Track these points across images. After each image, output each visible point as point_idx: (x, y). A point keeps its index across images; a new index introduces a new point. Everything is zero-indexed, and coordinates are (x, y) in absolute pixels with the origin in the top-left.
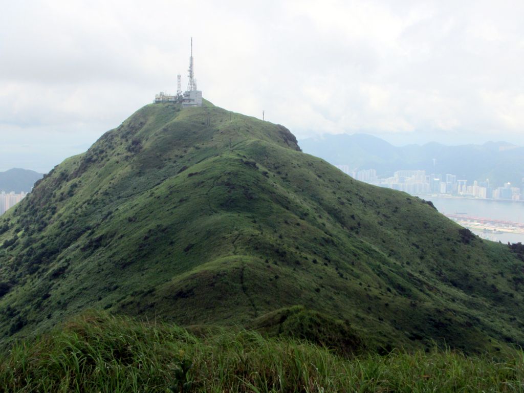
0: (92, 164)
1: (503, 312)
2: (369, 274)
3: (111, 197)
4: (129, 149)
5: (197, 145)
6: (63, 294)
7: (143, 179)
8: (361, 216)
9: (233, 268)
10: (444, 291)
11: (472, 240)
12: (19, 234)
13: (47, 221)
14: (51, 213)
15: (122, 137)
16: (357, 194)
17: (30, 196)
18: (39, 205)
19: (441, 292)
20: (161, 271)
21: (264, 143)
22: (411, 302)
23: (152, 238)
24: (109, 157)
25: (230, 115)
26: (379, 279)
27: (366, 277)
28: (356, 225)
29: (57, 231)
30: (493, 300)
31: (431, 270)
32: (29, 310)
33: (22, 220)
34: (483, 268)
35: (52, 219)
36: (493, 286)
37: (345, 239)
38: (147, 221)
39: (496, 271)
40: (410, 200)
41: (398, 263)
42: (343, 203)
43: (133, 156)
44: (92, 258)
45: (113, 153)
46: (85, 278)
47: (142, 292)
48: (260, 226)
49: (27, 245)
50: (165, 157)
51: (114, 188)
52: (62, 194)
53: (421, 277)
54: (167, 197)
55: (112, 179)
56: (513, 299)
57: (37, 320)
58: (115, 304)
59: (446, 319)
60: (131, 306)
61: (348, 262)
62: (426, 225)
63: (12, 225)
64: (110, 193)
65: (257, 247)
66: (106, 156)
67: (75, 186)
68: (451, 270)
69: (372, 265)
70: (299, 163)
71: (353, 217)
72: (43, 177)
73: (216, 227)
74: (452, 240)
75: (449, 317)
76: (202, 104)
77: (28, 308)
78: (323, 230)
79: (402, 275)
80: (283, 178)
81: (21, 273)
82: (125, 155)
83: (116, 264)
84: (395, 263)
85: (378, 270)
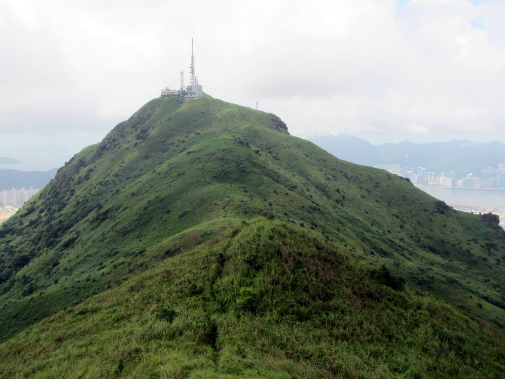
0: (106, 151)
1: (478, 274)
2: (354, 239)
3: (121, 178)
4: (138, 136)
5: (197, 131)
6: (70, 261)
7: (149, 162)
8: (345, 190)
9: (221, 227)
10: (423, 256)
11: (447, 211)
12: (43, 214)
13: (67, 202)
14: (70, 195)
15: (133, 127)
16: (341, 172)
17: (53, 182)
18: (61, 189)
19: (420, 257)
20: (157, 237)
21: (256, 127)
22: (395, 262)
23: (150, 208)
24: (120, 145)
25: (227, 105)
26: (363, 244)
27: (350, 241)
28: (341, 198)
29: (73, 209)
30: (468, 264)
31: (411, 238)
32: (41, 277)
33: (46, 202)
34: (459, 236)
35: (70, 200)
36: (468, 251)
37: (331, 210)
38: (147, 194)
39: (470, 238)
40: (390, 176)
41: (381, 231)
42: (329, 179)
43: (141, 143)
44: (98, 229)
45: (125, 141)
46: (90, 247)
47: (134, 253)
48: (250, 195)
49: (47, 222)
50: (168, 142)
51: (124, 170)
52: (80, 178)
53: (401, 244)
54: (167, 172)
55: (122, 163)
56: (486, 263)
57: (46, 285)
58: (108, 265)
59: (429, 277)
60: (122, 266)
61: (334, 228)
62: (404, 198)
63: (38, 207)
64: (120, 174)
65: (246, 211)
66: (118, 144)
67: (91, 170)
68: (429, 237)
69: (357, 232)
70: (288, 144)
71: (338, 191)
72: (64, 165)
73: (209, 195)
74: (429, 211)
75: (431, 275)
76: (203, 97)
77: (39, 275)
78: (310, 200)
79: (384, 241)
80: (274, 157)
81: (40, 247)
82: (135, 142)
83: (118, 232)
84: (377, 231)
85: (362, 237)
